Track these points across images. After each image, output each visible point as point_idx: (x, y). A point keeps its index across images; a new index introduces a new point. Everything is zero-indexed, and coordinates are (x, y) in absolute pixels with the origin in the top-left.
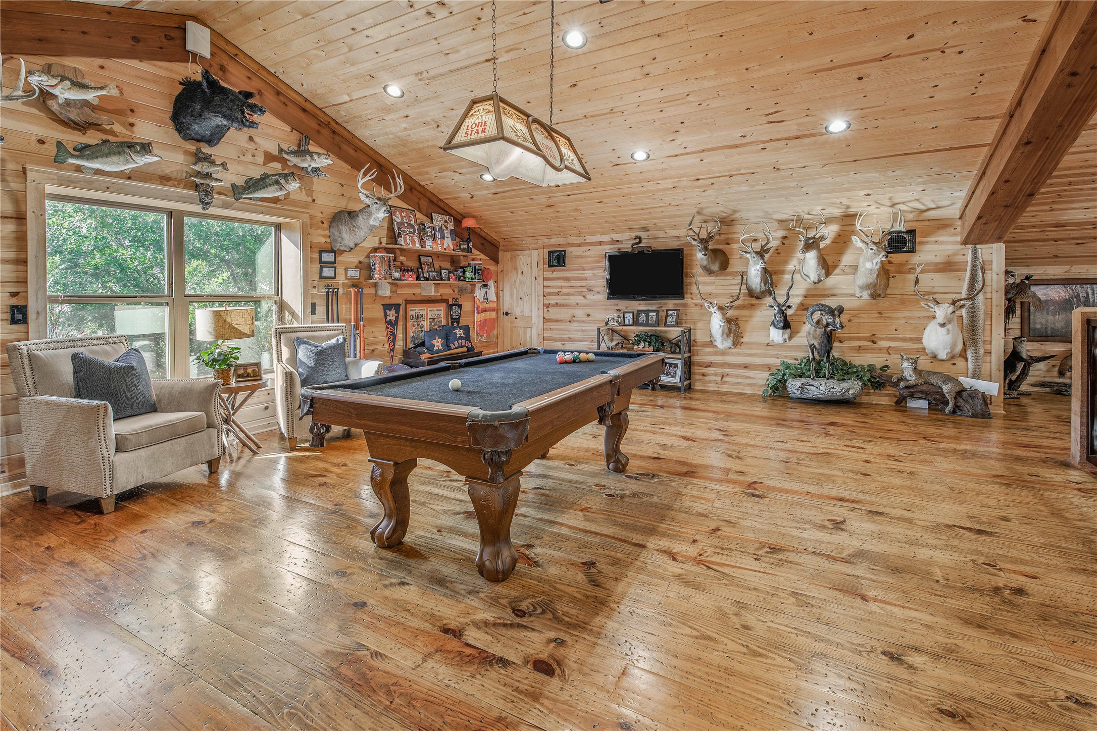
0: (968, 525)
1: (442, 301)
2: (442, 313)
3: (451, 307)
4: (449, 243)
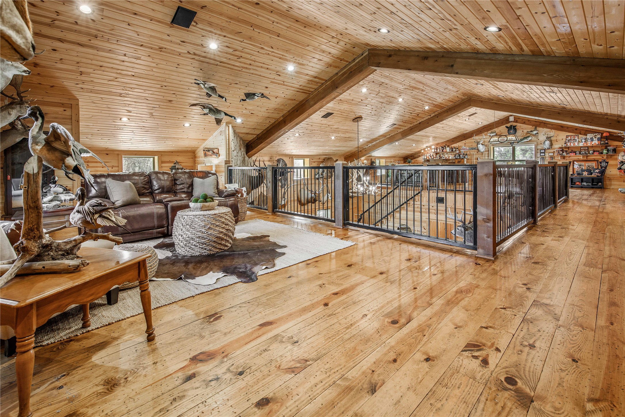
1: (594, 160)
2: (594, 164)
3: (601, 163)
4: (596, 142)
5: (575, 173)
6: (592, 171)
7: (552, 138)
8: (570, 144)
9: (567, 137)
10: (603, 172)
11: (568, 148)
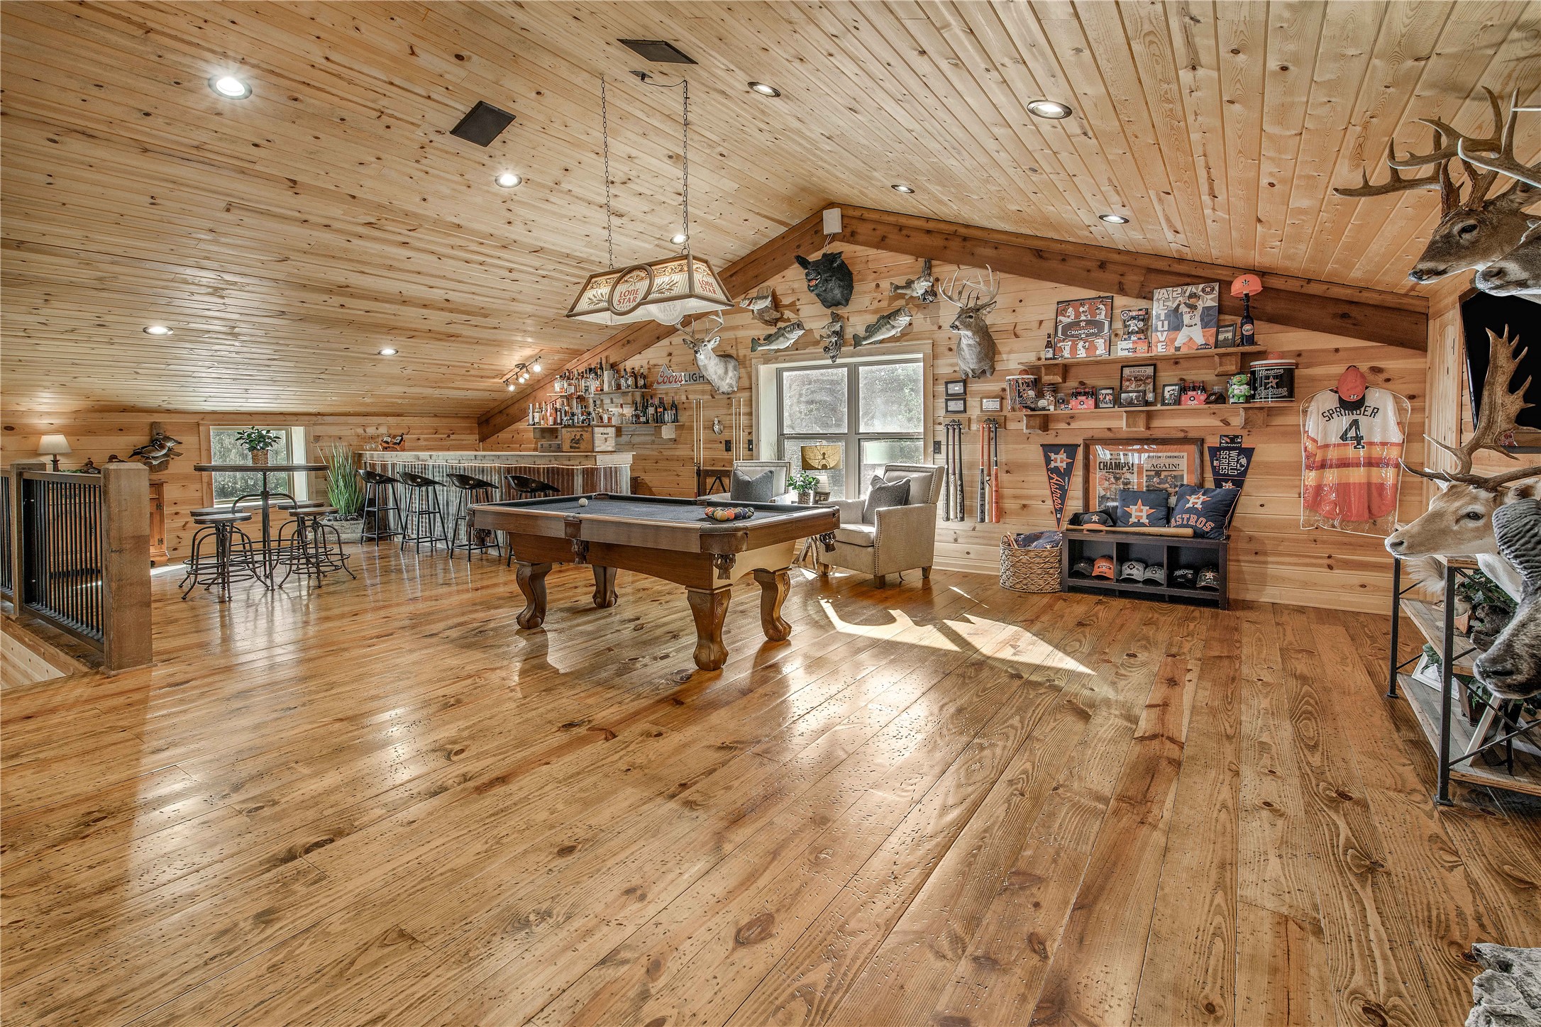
0: (314, 856)
1: (1184, 440)
2: (1183, 463)
3: (1214, 452)
4: (1194, 335)
5: (1095, 505)
6: (1173, 500)
7: (990, 319)
8: (1074, 349)
9: (1062, 306)
10: (1223, 511)
11: (1066, 370)
